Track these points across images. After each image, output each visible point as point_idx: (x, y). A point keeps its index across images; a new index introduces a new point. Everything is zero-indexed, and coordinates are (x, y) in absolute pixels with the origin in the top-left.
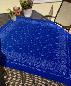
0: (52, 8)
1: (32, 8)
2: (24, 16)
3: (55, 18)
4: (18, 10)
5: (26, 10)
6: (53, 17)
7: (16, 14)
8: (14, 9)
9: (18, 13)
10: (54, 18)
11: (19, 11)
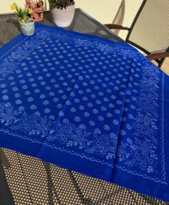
0: (122, 6)
1: (74, 3)
3: (130, 30)
4: (38, 6)
5: (58, 8)
6: (125, 29)
7: (34, 18)
8: (27, 3)
9: (39, 14)
10: (127, 32)
11: (41, 9)
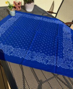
0: (53, 4)
2: (26, 11)
3: (57, 14)
6: (55, 13)
7: (17, 9)
9: (19, 7)
